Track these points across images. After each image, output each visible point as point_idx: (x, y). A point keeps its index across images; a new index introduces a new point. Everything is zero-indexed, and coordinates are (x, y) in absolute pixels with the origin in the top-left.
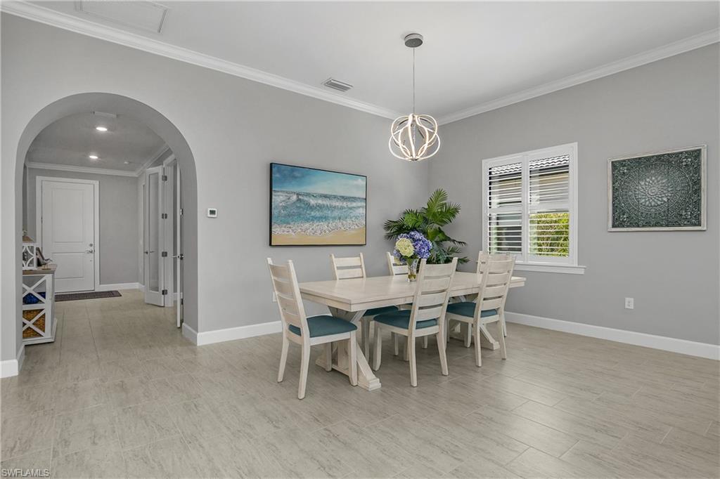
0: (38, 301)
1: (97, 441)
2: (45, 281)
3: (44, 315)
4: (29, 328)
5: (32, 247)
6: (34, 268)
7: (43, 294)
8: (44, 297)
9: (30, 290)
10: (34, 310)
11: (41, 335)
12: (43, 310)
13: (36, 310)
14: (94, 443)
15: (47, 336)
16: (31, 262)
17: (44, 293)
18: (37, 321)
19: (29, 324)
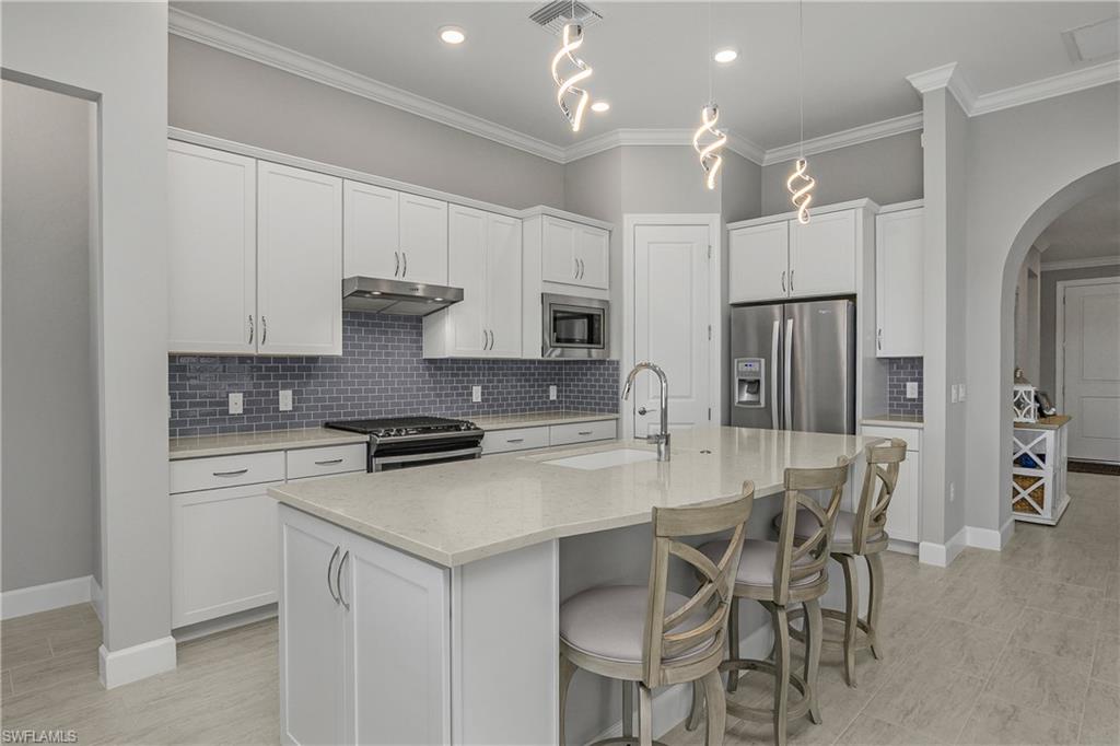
0: (1035, 465)
1: (1062, 652)
2: (1044, 440)
3: (1043, 485)
4: (1023, 499)
5: (1030, 392)
6: (1032, 420)
7: (1042, 457)
8: (1043, 461)
9: (1025, 449)
10: (1031, 477)
11: (1037, 513)
12: (1041, 478)
13: (1034, 478)
14: (1058, 653)
15: (1046, 515)
16: (1028, 412)
17: (1044, 455)
18: (1034, 491)
19: (1024, 494)
